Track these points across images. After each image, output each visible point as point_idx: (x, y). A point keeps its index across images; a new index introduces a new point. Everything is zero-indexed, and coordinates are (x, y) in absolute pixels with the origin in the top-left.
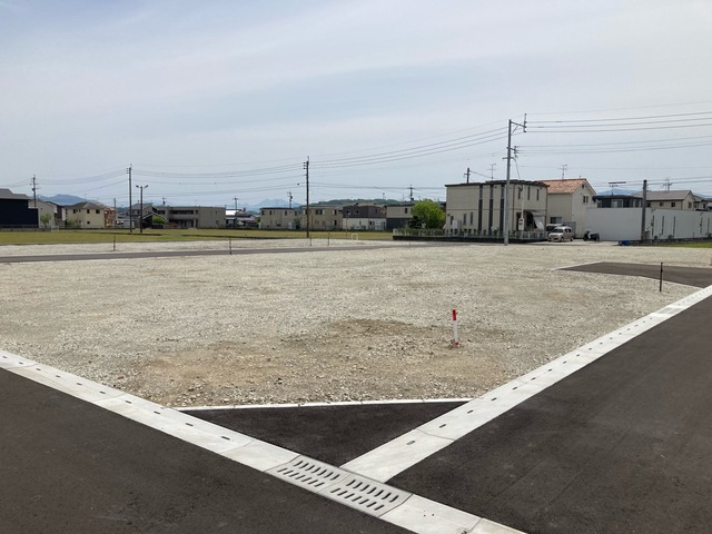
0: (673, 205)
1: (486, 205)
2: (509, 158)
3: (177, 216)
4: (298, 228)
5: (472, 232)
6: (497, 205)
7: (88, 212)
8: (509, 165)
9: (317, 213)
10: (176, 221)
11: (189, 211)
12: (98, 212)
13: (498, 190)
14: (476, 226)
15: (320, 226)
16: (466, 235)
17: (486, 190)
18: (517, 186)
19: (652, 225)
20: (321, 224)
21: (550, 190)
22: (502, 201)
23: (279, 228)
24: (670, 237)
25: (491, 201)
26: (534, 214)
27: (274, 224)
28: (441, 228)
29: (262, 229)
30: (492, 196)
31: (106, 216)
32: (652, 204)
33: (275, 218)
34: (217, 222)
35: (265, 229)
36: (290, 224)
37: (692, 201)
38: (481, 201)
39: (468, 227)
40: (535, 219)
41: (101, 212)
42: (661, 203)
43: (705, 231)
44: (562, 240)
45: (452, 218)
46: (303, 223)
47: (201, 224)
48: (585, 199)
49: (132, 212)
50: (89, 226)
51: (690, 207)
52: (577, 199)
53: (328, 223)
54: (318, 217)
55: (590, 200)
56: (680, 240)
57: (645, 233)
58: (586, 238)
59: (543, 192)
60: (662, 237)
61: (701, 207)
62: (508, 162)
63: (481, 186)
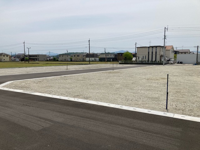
0: (185, 53)
1: (150, 53)
3: (31, 57)
4: (71, 61)
5: (146, 61)
6: (154, 53)
7: (4, 56)
10: (31, 59)
11: (36, 56)
12: (7, 56)
13: (154, 49)
14: (147, 59)
16: (144, 62)
17: (151, 49)
22: (156, 52)
25: (152, 52)
27: (64, 60)
28: (131, 60)
29: (60, 61)
31: (10, 57)
33: (64, 58)
34: (44, 59)
36: (69, 59)
38: (149, 52)
39: (144, 59)
41: (8, 56)
42: (182, 53)
45: (139, 57)
46: (73, 59)
47: (39, 60)
48: (172, 52)
49: (18, 56)
50: (4, 61)
53: (81, 59)
54: (78, 57)
58: (178, 63)
62: (165, 40)
63: (149, 47)
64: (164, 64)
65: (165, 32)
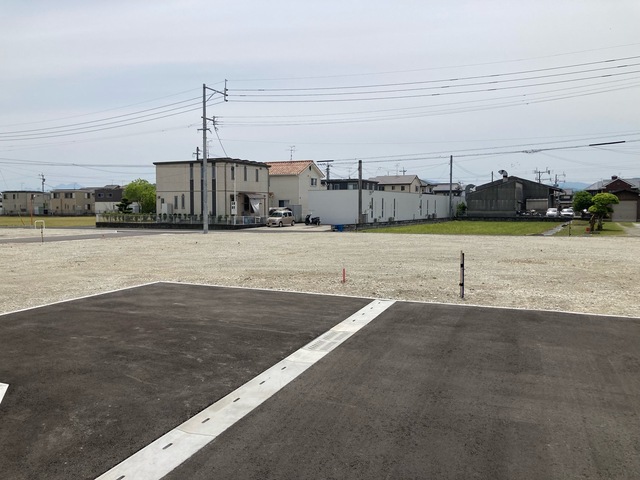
0: (403, 189)
1: (197, 186)
2: (205, 129)
4: (45, 213)
5: (183, 217)
6: (208, 186)
8: (205, 138)
9: (66, 197)
13: (209, 170)
14: (187, 211)
15: (71, 211)
16: (177, 220)
17: (197, 168)
18: (229, 165)
19: (371, 207)
20: (71, 208)
21: (272, 171)
22: (214, 181)
23: (24, 213)
24: (390, 219)
25: (202, 182)
26: (250, 196)
27: (18, 208)
30: (202, 177)
32: (386, 188)
33: (19, 203)
35: (8, 215)
36: (36, 208)
37: (419, 185)
38: (192, 182)
39: (179, 211)
40: (252, 201)
42: (393, 186)
43: (424, 213)
44: (282, 224)
45: (163, 201)
46: (52, 208)
48: (313, 181)
51: (417, 190)
52: (304, 182)
53: (79, 207)
54: (67, 201)
55: (319, 183)
56: (399, 222)
57: (362, 216)
58: (307, 222)
59: (263, 173)
60: (382, 220)
61: (427, 190)
62: (205, 134)
63: (191, 163)
64: (206, 226)
65: (204, 102)
